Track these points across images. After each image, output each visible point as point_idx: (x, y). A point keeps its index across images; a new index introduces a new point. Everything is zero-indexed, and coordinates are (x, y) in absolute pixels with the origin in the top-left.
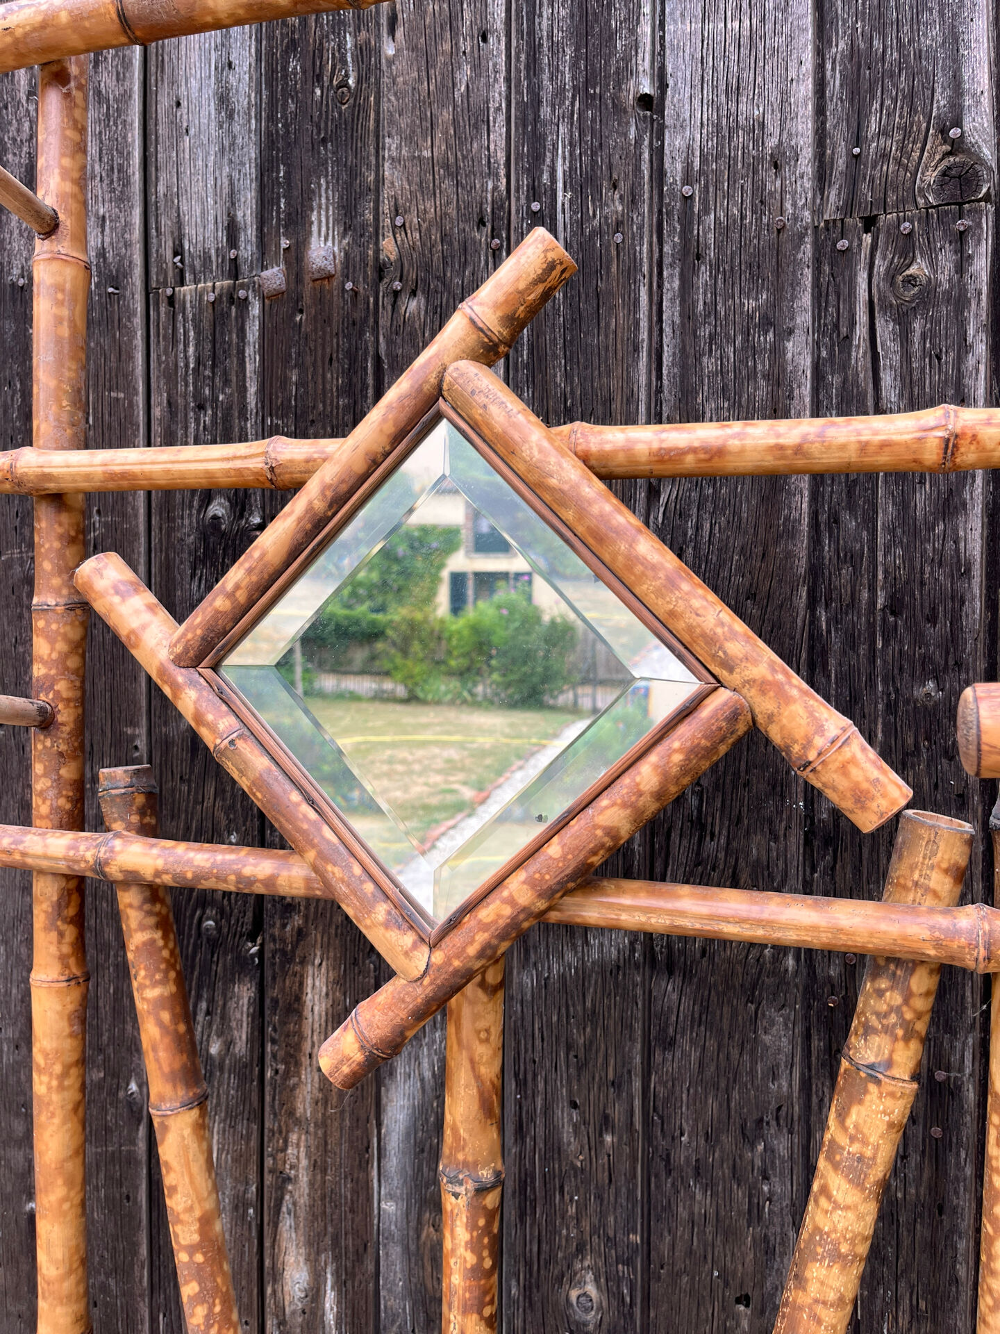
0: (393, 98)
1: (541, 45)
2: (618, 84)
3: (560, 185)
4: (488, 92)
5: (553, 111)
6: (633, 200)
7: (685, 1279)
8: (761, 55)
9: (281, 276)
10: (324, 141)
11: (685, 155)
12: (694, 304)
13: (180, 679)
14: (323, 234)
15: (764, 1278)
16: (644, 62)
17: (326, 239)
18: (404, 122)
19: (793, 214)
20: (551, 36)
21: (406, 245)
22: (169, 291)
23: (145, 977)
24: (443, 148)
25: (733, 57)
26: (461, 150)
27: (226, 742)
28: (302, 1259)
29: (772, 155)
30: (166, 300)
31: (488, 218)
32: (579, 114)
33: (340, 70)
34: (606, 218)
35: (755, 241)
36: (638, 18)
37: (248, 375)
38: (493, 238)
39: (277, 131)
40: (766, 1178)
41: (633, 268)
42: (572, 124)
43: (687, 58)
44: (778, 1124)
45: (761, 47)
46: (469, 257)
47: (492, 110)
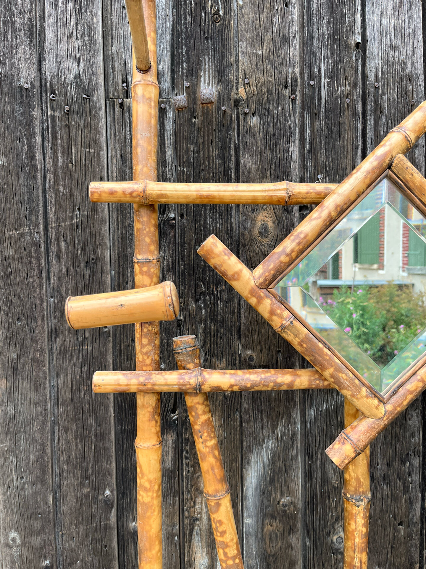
0: (242, 24)
1: (313, 14)
2: (347, 36)
3: (323, 75)
4: (289, 29)
5: (319, 42)
6: (354, 86)
7: (380, 521)
8: (403, 35)
9: (185, 99)
10: (207, 38)
11: (375, 70)
12: (379, 131)
13: (262, 294)
14: (207, 82)
15: (409, 513)
16: (358, 29)
17: (209, 85)
18: (248, 36)
19: (417, 100)
20: (317, 10)
21: (250, 93)
22: (120, 101)
23: (207, 436)
24: (268, 51)
25: (393, 34)
26: (276, 53)
27: (289, 322)
28: (204, 554)
29: (409, 75)
30: (118, 105)
31: (290, 85)
32: (331, 46)
33: (215, 7)
34: (343, 91)
35: (403, 109)
36: (355, 10)
37: (166, 145)
38: (291, 94)
39: (181, 30)
40: (410, 475)
41: (354, 114)
42: (328, 49)
43: (375, 31)
44: (415, 455)
45: (403, 32)
46: (280, 101)
47: (291, 38)
